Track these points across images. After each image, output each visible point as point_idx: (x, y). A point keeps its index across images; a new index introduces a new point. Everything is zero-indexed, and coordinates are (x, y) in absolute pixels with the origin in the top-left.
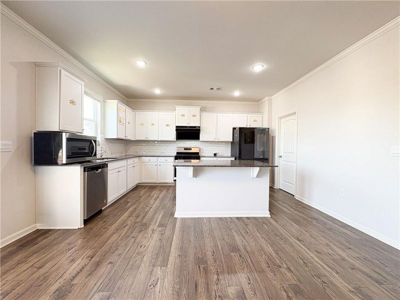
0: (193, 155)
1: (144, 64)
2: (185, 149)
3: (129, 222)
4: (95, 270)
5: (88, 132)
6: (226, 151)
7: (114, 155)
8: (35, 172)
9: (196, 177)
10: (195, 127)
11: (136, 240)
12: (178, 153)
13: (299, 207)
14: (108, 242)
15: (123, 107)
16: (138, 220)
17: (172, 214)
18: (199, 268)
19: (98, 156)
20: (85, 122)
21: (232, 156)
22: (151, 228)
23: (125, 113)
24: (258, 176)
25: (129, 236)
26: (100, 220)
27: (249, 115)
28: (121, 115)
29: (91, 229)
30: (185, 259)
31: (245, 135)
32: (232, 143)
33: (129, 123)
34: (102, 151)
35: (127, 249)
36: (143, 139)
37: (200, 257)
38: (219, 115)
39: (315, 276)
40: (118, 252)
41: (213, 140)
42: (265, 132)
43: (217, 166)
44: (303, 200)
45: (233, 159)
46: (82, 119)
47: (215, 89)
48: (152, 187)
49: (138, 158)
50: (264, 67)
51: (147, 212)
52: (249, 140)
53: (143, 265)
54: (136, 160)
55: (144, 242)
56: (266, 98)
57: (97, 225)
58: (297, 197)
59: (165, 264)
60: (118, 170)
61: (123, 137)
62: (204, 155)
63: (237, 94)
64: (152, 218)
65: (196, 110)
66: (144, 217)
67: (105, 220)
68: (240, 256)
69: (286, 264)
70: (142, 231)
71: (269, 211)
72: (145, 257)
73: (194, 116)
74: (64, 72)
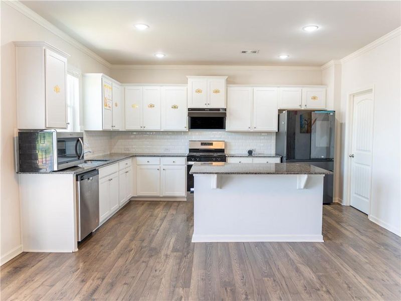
0: (216, 154)
1: (146, 27)
2: (202, 144)
3: (133, 246)
4: (111, 289)
6: (268, 147)
7: (96, 155)
8: (18, 181)
9: (221, 188)
10: (218, 110)
11: (148, 264)
12: (191, 150)
13: (370, 230)
14: (116, 265)
15: (109, 82)
16: (144, 244)
17: (189, 238)
18: (226, 289)
21: (277, 155)
22: (163, 252)
23: (111, 90)
24: (307, 186)
25: (139, 261)
26: (94, 244)
27: (305, 90)
28: (107, 94)
29: (89, 253)
30: (210, 282)
31: (301, 119)
32: (278, 134)
33: (116, 105)
35: (141, 273)
36: (137, 128)
37: (227, 280)
38: (256, 89)
39: (356, 297)
40: (131, 274)
41: (246, 129)
42: (329, 117)
43: (250, 173)
44: (377, 221)
45: (278, 160)
47: (249, 51)
48: (153, 203)
49: (131, 159)
50: (319, 29)
51: (154, 236)
52: (306, 126)
53: (162, 286)
54: (129, 161)
55: (158, 267)
56: (332, 62)
57: (95, 248)
58: (371, 218)
59: (186, 284)
60: (108, 178)
61: (109, 127)
62: (232, 153)
63: (283, 57)
64: (162, 243)
65: (219, 83)
66: (151, 242)
67: (101, 243)
68: (274, 281)
69: (326, 287)
70: (152, 256)
71: (323, 234)
72: (163, 280)
73: (217, 92)
74: (48, 52)
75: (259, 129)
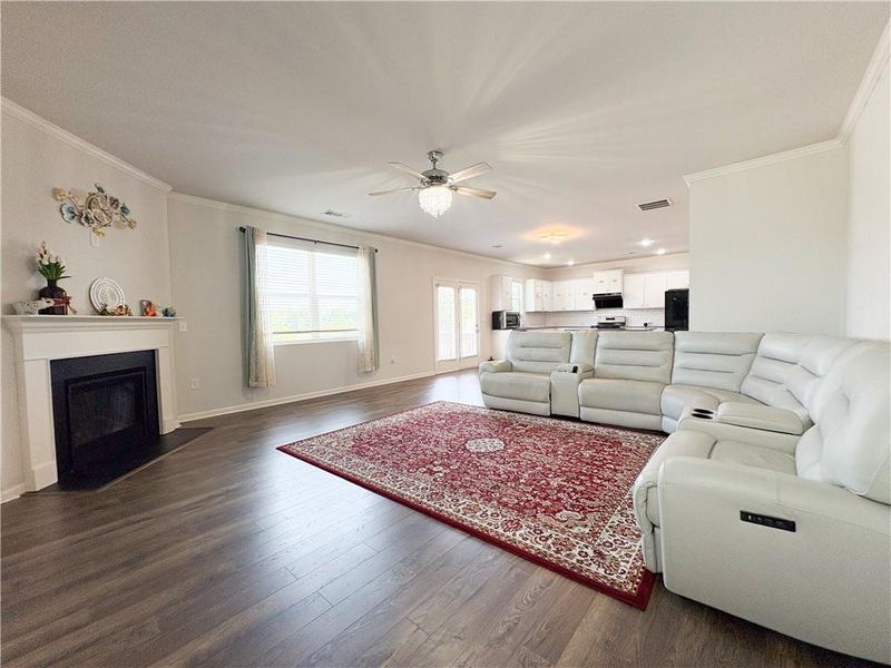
2: (607, 319)
5: (515, 310)
10: (614, 294)
12: (599, 323)
15: (540, 282)
20: (513, 301)
23: (542, 287)
28: (538, 289)
33: (546, 296)
34: (523, 322)
38: (647, 276)
41: (640, 306)
46: (512, 299)
49: (554, 329)
61: (540, 309)
62: (631, 325)
65: (617, 274)
73: (615, 281)
74: (504, 277)
75: (650, 306)
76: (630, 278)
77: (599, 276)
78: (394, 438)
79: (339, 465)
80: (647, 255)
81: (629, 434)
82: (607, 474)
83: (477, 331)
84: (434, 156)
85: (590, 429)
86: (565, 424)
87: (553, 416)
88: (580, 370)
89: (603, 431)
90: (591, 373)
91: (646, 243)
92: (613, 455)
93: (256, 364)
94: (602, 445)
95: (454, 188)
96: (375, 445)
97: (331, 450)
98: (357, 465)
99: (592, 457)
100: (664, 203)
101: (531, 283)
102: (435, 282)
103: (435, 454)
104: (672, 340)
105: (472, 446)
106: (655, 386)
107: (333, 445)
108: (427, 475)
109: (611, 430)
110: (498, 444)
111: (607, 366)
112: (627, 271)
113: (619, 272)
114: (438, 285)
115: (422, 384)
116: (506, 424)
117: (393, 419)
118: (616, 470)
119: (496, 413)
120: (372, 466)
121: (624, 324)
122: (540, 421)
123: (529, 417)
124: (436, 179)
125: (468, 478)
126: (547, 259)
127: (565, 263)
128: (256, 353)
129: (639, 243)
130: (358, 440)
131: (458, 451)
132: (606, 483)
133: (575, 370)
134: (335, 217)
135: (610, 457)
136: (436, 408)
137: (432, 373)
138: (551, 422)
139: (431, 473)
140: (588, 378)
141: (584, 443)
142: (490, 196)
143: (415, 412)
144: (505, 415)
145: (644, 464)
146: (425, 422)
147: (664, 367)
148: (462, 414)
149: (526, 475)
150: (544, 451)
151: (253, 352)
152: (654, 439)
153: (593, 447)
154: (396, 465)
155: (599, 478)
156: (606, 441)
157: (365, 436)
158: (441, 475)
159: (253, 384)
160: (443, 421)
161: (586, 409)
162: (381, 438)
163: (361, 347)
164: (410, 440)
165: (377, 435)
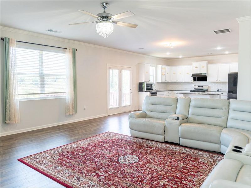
2: (199, 87)
5: (151, 81)
12: (195, 89)
15: (164, 67)
19: (154, 90)
20: (150, 76)
28: (163, 71)
34: (155, 88)
36: (175, 81)
38: (220, 65)
41: (216, 81)
46: (149, 75)
49: (171, 91)
61: (164, 81)
62: (211, 91)
73: (203, 67)
74: (145, 64)
75: (221, 81)
76: (211, 66)
77: (195, 64)
78: (81, 154)
79: (50, 171)
80: (220, 54)
81: (204, 153)
82: (190, 178)
83: (131, 93)
84: (104, 5)
85: (184, 150)
86: (172, 147)
87: (166, 142)
88: (180, 119)
89: (190, 151)
90: (186, 120)
91: (219, 48)
92: (194, 166)
93: (9, 111)
94: (189, 160)
95: (114, 22)
96: (70, 159)
97: (46, 162)
98: (59, 171)
99: (183, 167)
100: (227, 30)
101: (160, 67)
102: (108, 67)
103: (102, 164)
104: (228, 104)
105: (121, 160)
106: (218, 128)
107: (48, 158)
108: (96, 178)
109: (195, 151)
110: (135, 159)
111: (195, 116)
112: (209, 62)
113: (205, 63)
114: (110, 68)
115: (100, 121)
116: (141, 146)
117: (82, 143)
118: (194, 175)
119: (137, 140)
120: (67, 171)
121: (207, 90)
122: (159, 145)
123: (153, 143)
124: (105, 17)
125: (117, 180)
126: (168, 55)
127: (178, 57)
128: (10, 106)
129: (215, 49)
130: (62, 155)
131: (114, 163)
132: (188, 183)
133: (178, 119)
134: (54, 33)
135: (192, 167)
136: (105, 136)
137: (106, 115)
138: (164, 146)
139: (98, 176)
140: (184, 123)
141: (180, 159)
142: (135, 26)
143: (94, 139)
144: (141, 141)
145: (209, 172)
146: (99, 145)
147: (223, 118)
148: (118, 140)
149: (148, 178)
150: (158, 163)
151: (8, 105)
152: (216, 157)
153: (184, 161)
154: (80, 171)
155: (185, 180)
156: (192, 158)
157: (66, 153)
158: (103, 177)
159: (7, 122)
160: (108, 145)
161: (183, 139)
162: (74, 154)
163: (67, 101)
164: (89, 155)
165: (73, 153)
